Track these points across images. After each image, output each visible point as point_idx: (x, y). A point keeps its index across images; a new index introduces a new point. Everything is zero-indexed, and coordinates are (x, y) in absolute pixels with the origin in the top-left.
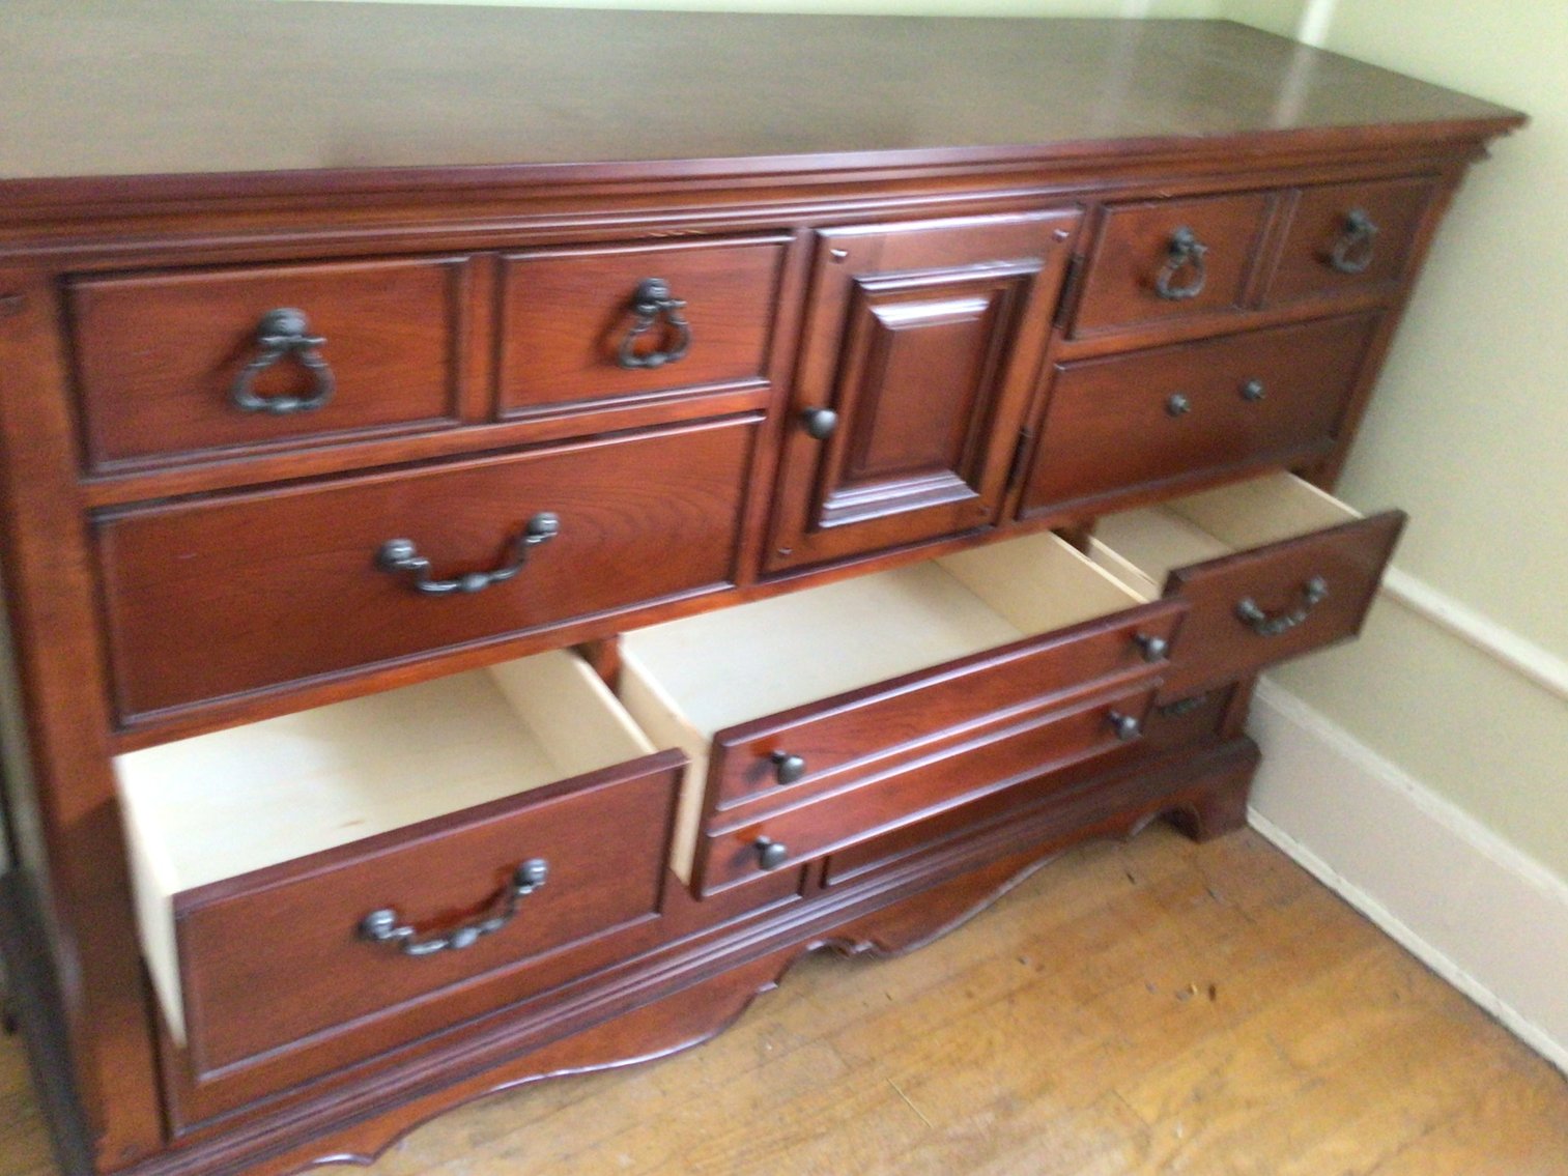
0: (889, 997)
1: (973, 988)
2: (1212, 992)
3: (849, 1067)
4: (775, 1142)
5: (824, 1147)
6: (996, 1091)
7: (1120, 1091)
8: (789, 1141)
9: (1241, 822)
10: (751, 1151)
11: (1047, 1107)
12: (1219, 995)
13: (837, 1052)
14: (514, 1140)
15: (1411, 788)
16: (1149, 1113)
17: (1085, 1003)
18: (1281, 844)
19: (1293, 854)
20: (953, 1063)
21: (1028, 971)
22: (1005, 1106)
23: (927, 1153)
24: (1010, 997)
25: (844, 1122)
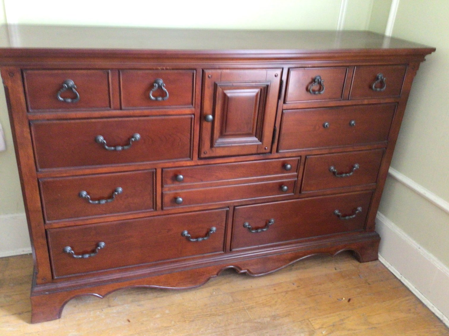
0: (252, 287)
1: (276, 288)
2: (349, 300)
3: (234, 301)
4: (207, 314)
5: (220, 318)
6: (273, 314)
7: (310, 320)
8: (211, 315)
9: (376, 259)
10: (200, 315)
11: (286, 320)
12: (351, 302)
13: (232, 297)
14: (142, 303)
15: (419, 248)
16: (317, 327)
17: (309, 297)
18: (387, 266)
19: (389, 269)
20: (263, 305)
21: (295, 287)
22: (274, 317)
23: (247, 324)
24: (287, 292)
25: (228, 313)
